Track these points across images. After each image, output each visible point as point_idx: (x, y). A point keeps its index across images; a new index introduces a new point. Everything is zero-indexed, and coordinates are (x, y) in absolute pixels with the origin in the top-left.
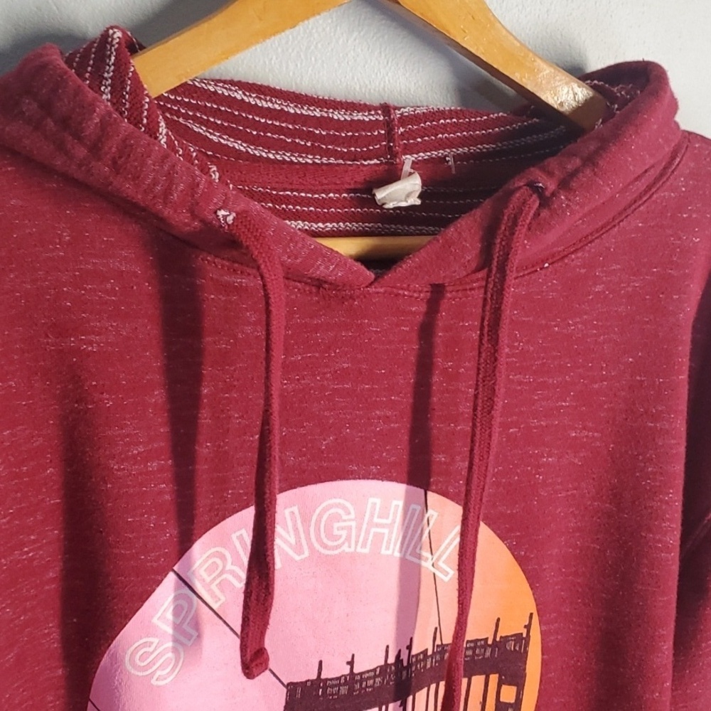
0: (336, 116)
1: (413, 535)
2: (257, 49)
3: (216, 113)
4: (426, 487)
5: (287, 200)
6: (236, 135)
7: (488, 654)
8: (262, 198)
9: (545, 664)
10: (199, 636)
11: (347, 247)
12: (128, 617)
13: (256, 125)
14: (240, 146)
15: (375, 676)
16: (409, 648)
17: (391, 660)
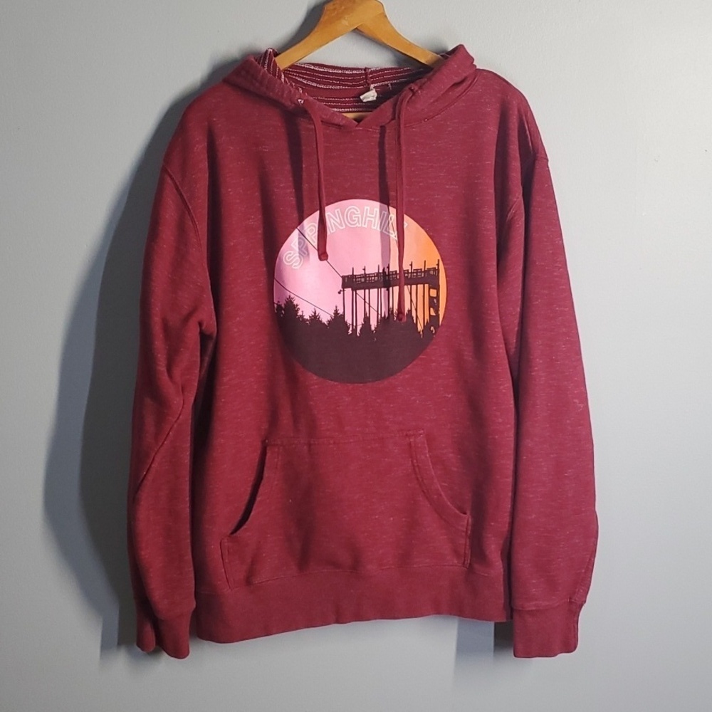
0: (347, 72)
1: (385, 223)
2: (317, 52)
3: (306, 74)
4: (388, 205)
5: (331, 102)
6: (313, 81)
7: (423, 275)
8: (323, 101)
9: (447, 282)
10: (308, 254)
11: (350, 116)
12: (283, 243)
13: (320, 78)
14: (314, 84)
15: (375, 276)
16: (388, 267)
17: (381, 271)
